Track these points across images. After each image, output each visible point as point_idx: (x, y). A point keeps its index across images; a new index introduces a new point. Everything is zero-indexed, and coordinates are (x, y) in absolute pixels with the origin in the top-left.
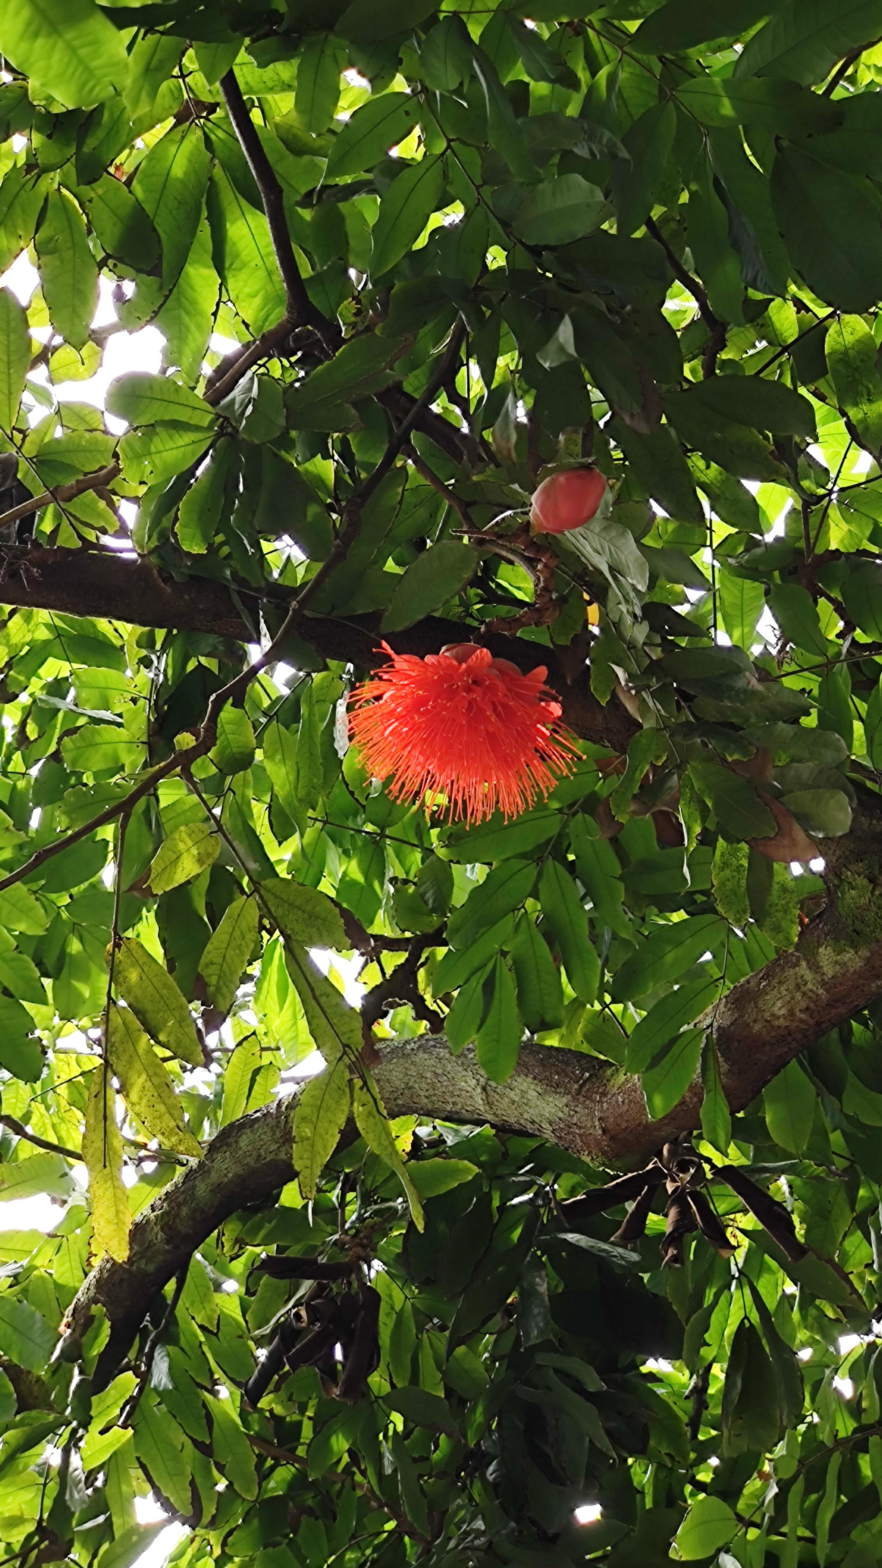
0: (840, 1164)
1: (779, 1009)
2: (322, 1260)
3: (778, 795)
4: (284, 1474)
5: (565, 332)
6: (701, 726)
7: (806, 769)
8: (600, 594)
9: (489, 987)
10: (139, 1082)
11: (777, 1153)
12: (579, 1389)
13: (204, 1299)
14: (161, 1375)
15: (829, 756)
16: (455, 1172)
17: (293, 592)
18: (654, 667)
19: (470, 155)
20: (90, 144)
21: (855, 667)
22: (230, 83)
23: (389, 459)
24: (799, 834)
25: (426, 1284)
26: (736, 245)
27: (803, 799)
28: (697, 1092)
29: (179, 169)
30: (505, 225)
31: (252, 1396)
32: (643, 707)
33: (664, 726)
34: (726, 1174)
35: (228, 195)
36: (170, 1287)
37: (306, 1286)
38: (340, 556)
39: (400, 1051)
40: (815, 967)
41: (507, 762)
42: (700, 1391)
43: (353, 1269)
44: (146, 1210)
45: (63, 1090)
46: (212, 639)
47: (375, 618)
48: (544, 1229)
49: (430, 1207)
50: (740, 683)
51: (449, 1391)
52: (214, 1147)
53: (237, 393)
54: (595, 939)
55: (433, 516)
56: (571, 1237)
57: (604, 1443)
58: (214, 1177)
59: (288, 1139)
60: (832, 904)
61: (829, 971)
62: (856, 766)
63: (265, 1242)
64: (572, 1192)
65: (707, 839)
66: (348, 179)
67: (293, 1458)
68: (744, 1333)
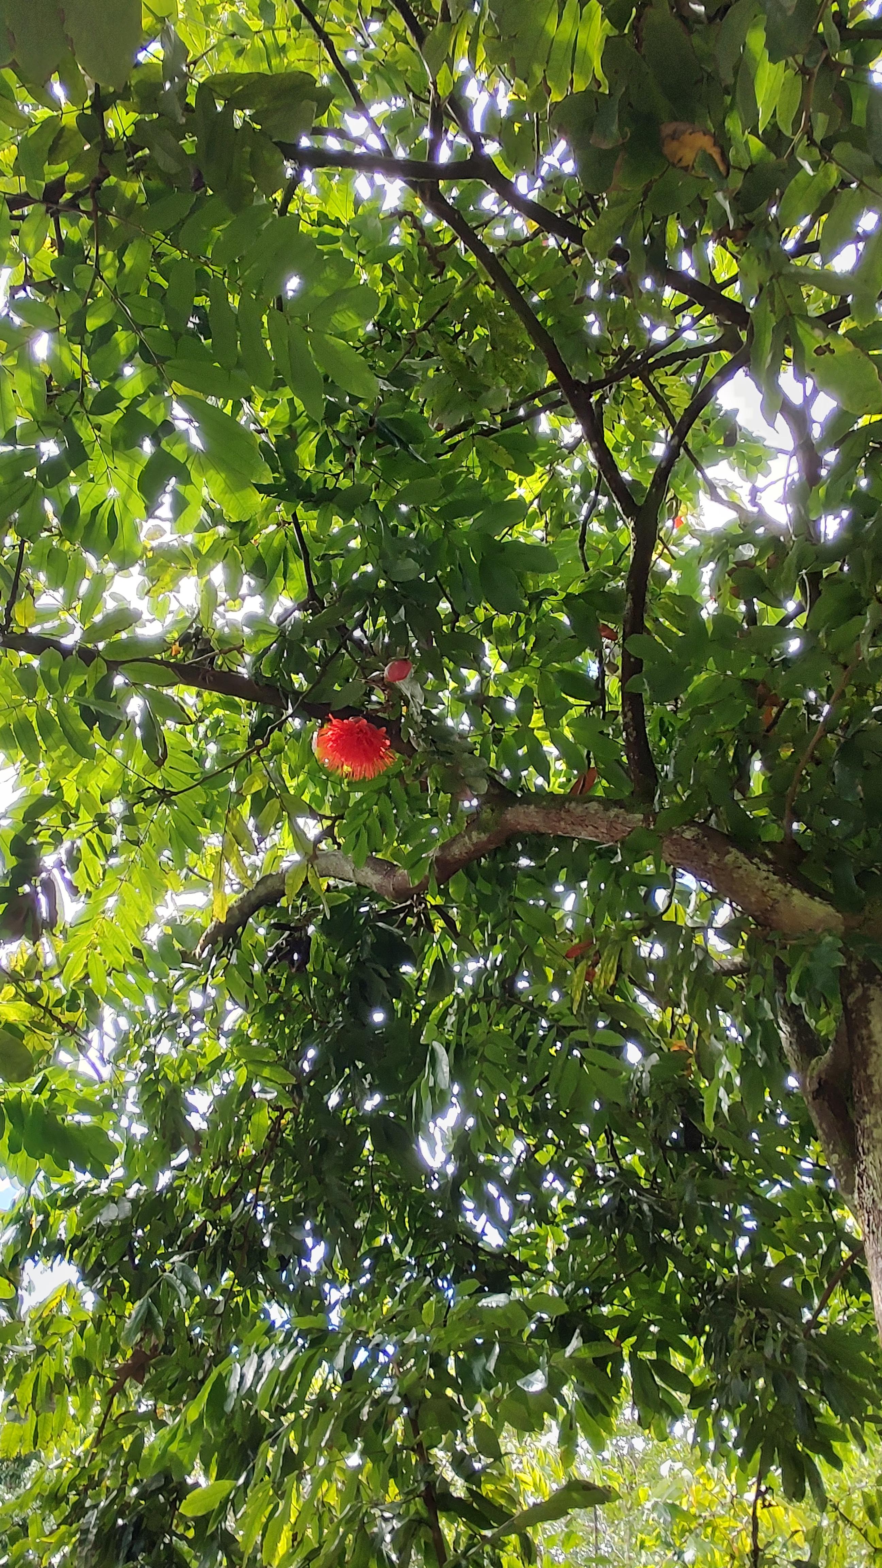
0: (475, 906)
1: (457, 852)
2: (292, 925)
3: (463, 778)
4: (275, 996)
5: (402, 611)
6: (438, 752)
7: (473, 770)
8: (407, 704)
9: (358, 835)
10: (233, 860)
11: (453, 901)
12: (380, 975)
13: (252, 935)
14: (234, 960)
15: (481, 767)
16: (341, 898)
17: (302, 693)
18: (423, 731)
19: (376, 549)
20: (246, 531)
21: (494, 736)
22: (294, 516)
23: (339, 649)
24: (469, 792)
25: (328, 935)
26: (464, 588)
27: (470, 780)
28: (427, 878)
29: (276, 543)
30: (385, 572)
31: (265, 970)
32: (419, 745)
33: (425, 752)
34: (434, 907)
35: (291, 553)
36: (240, 930)
37: (287, 933)
38: (318, 682)
39: (326, 855)
40: (470, 838)
41: (369, 760)
42: (420, 979)
43: (304, 928)
44: (233, 902)
45: (208, 857)
46: (272, 708)
47: (329, 704)
48: (371, 921)
49: (331, 909)
50: (452, 739)
51: (334, 972)
52: (258, 883)
53: (287, 622)
54: (396, 822)
55: (353, 671)
56: (380, 924)
57: (386, 994)
58: (257, 894)
59: (283, 882)
60: (478, 818)
61: (475, 840)
62: (492, 769)
63: (274, 918)
64: (382, 909)
65: (437, 791)
66: (336, 552)
67: (278, 991)
68: (437, 961)
